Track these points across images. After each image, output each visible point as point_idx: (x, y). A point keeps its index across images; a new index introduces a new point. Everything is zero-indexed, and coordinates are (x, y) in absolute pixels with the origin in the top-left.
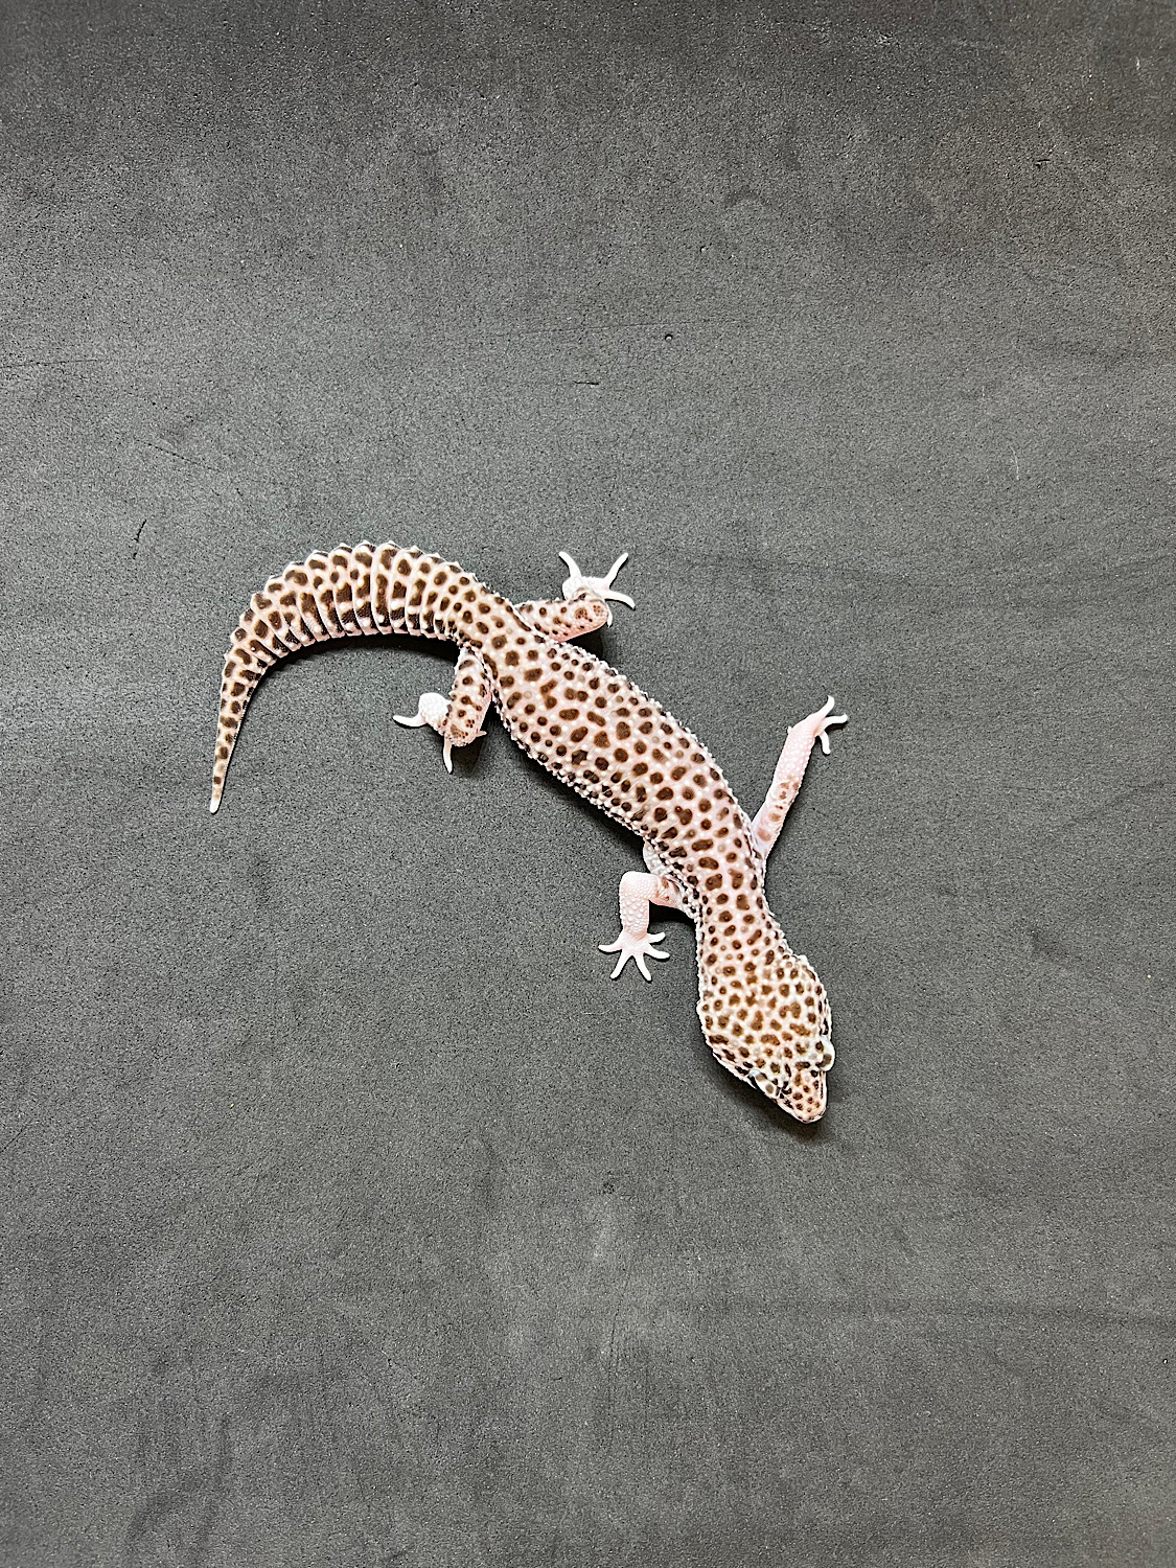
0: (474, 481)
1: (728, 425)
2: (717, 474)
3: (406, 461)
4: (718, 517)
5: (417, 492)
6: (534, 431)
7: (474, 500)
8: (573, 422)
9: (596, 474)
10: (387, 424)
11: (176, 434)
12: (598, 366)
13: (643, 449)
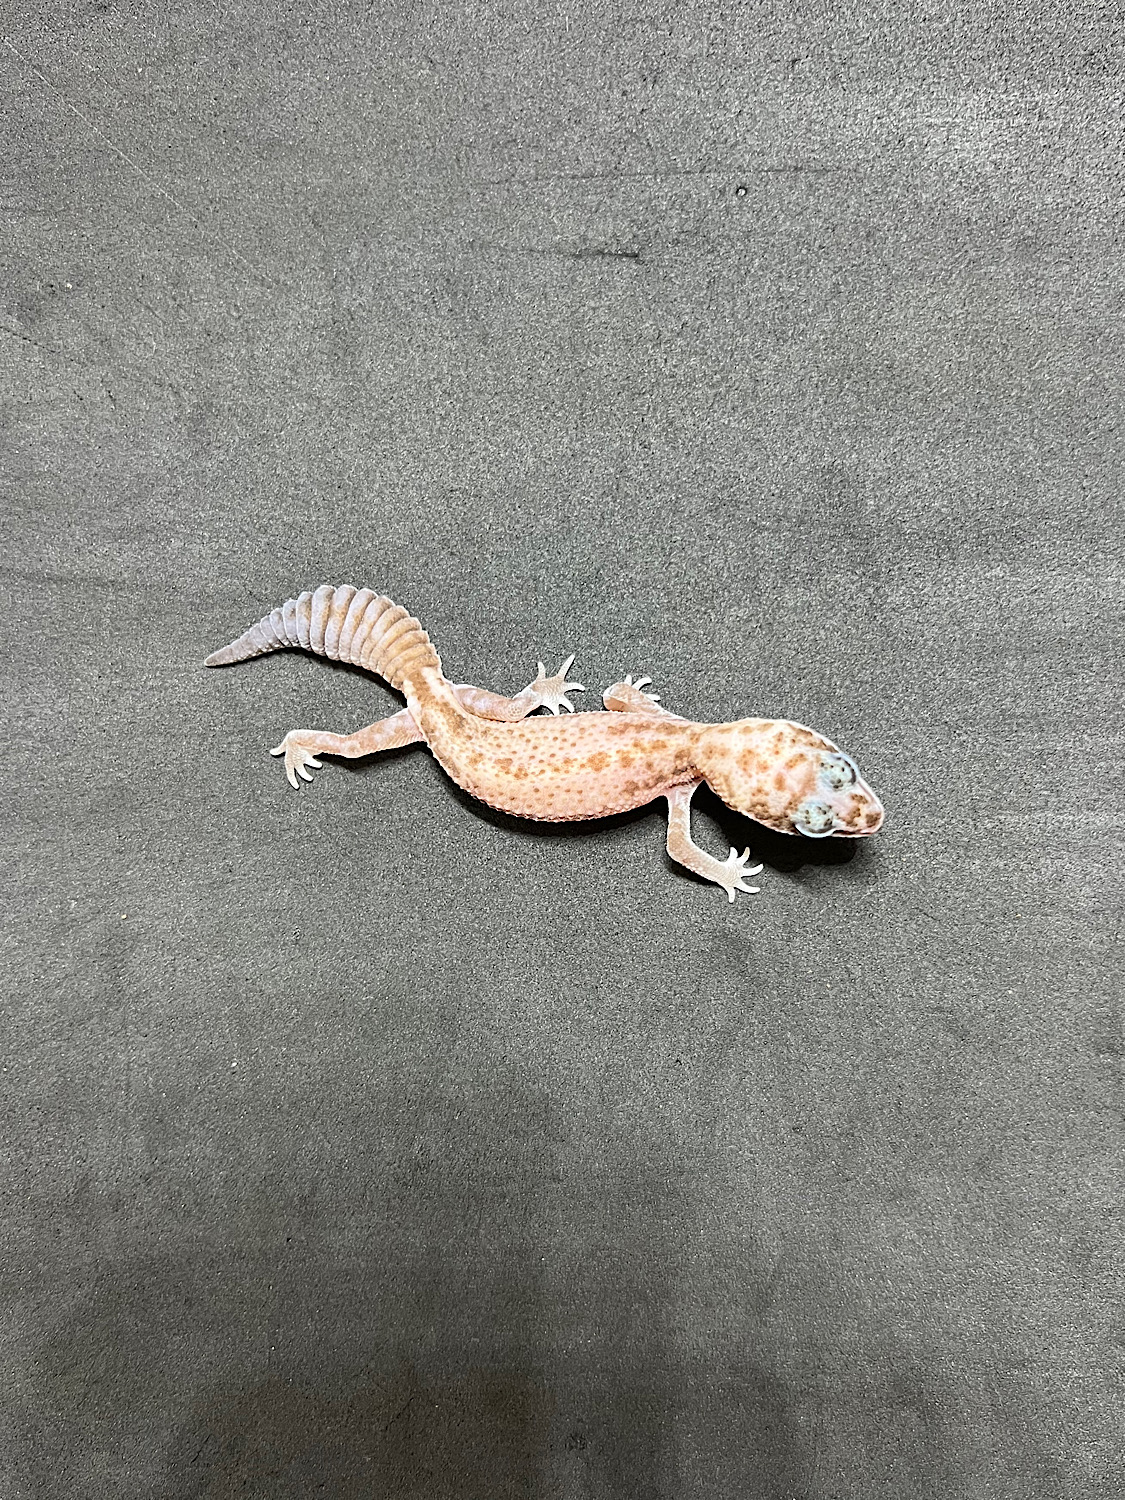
0: (445, 392)
1: (826, 321)
2: (804, 394)
3: (349, 359)
4: (802, 459)
5: (360, 404)
6: (537, 321)
7: (443, 419)
8: (594, 309)
9: (623, 387)
10: (324, 306)
11: (30, 311)
12: (635, 229)
13: (696, 353)
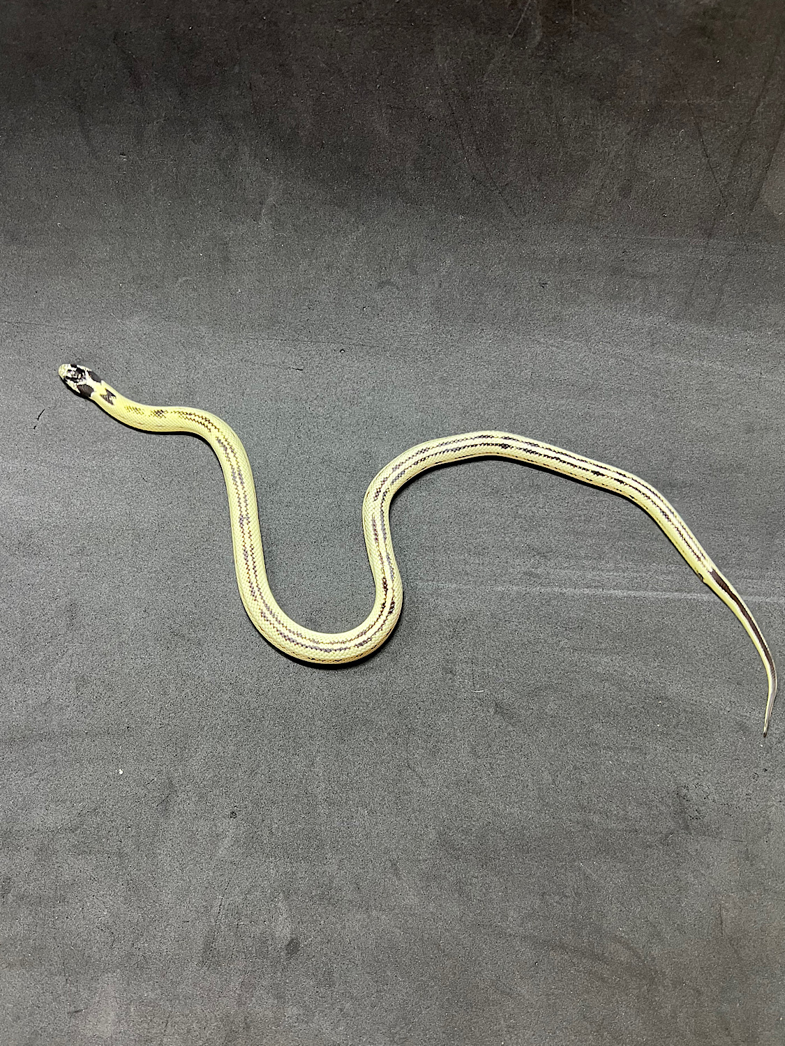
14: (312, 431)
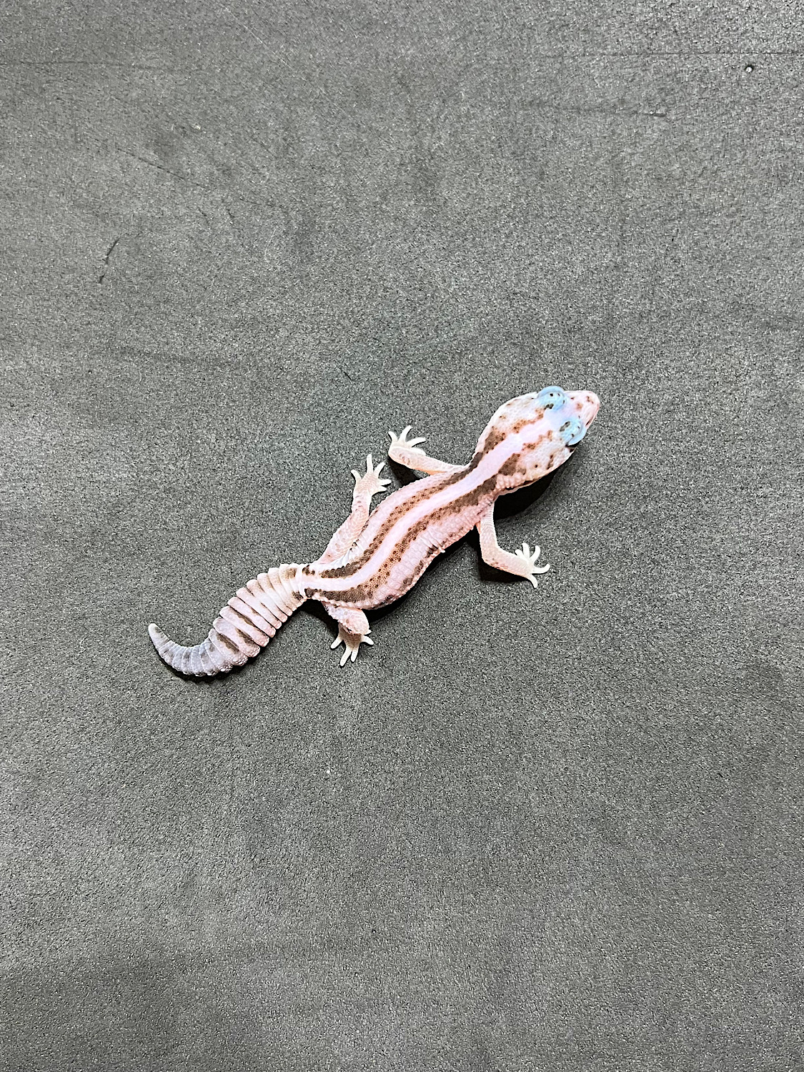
5: (439, 225)
8: (631, 155)
11: (163, 145)
12: (663, 95)
13: (714, 190)
14: (703, 244)
